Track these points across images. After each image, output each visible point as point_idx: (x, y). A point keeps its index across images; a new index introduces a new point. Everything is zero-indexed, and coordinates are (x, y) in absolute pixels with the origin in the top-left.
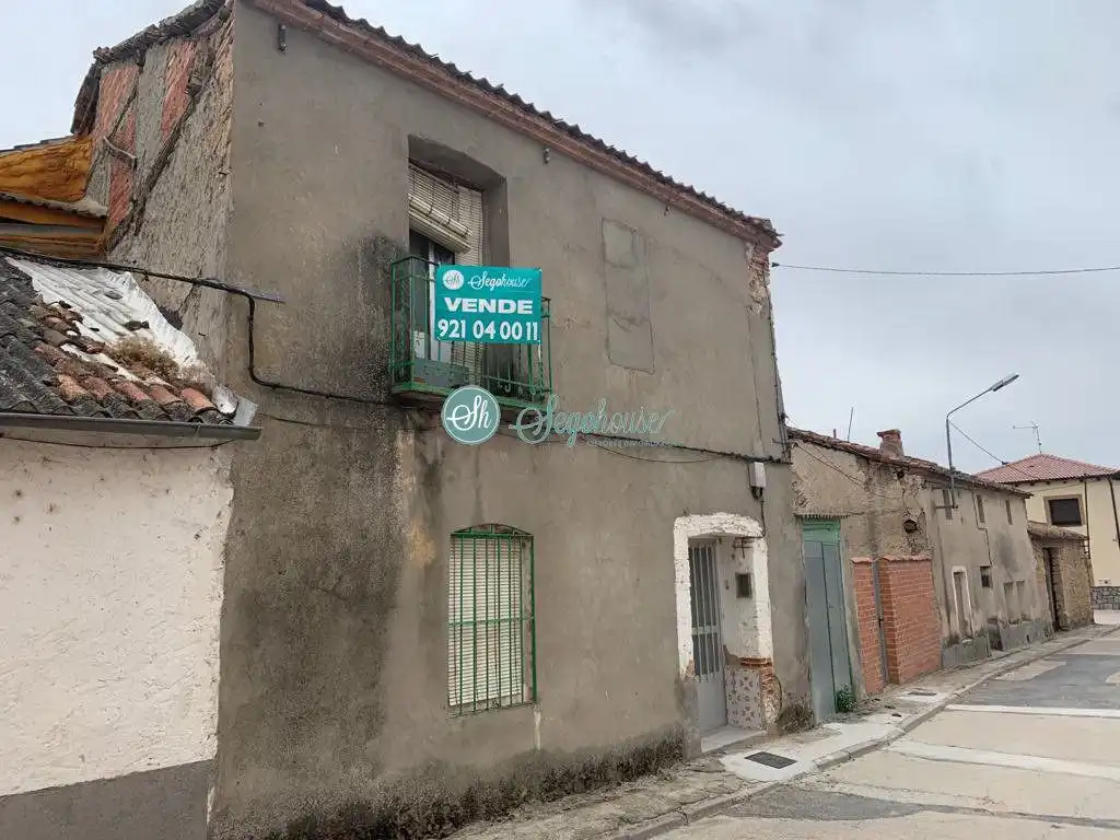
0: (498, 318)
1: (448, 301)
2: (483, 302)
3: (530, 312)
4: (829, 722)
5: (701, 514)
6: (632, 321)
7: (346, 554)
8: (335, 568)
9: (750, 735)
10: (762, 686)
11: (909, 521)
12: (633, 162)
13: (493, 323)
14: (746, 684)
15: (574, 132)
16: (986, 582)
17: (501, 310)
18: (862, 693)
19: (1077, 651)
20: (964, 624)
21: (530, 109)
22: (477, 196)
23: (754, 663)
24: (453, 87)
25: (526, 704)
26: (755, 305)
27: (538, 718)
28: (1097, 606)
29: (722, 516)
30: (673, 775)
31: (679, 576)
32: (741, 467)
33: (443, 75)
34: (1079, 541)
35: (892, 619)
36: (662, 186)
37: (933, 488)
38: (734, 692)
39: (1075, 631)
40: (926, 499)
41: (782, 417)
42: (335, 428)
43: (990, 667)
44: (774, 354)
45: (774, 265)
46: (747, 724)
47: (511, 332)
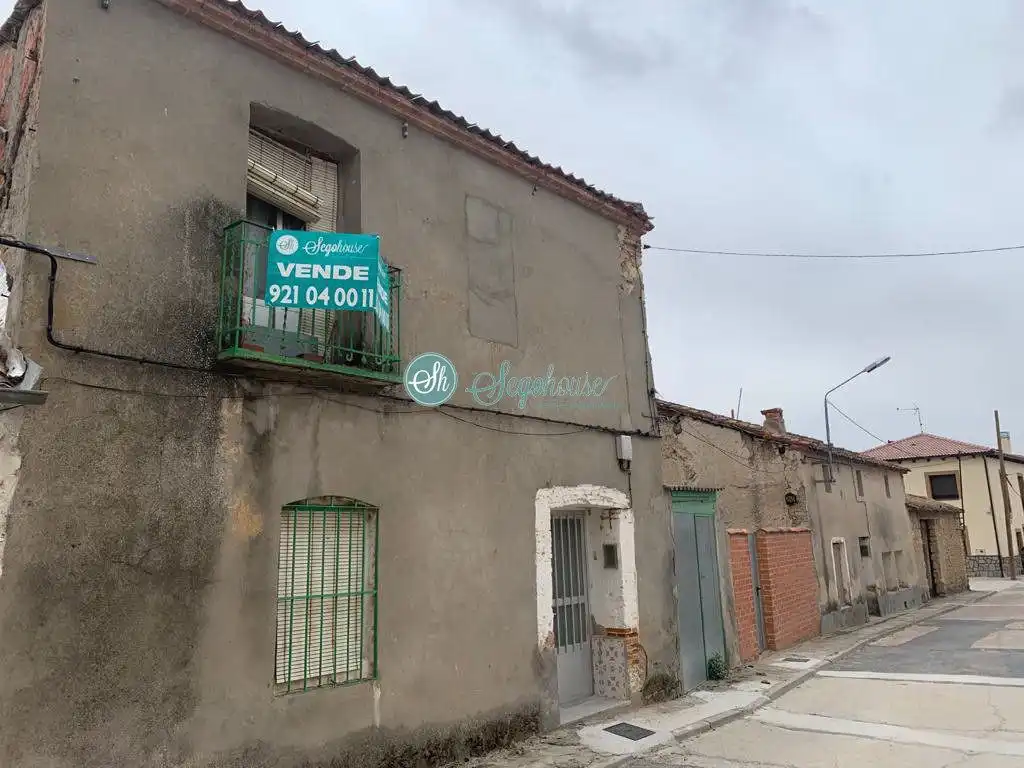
0: (332, 284)
1: (280, 265)
2: (317, 268)
3: (367, 279)
4: (698, 690)
5: (565, 486)
6: (494, 295)
7: (155, 527)
8: (143, 542)
9: (612, 705)
10: (626, 655)
11: (790, 494)
12: (497, 141)
13: (327, 289)
14: (612, 654)
15: (434, 107)
16: (864, 551)
17: (336, 276)
18: (737, 659)
19: (949, 616)
20: (843, 591)
21: (385, 83)
22: (332, 168)
23: (621, 633)
24: (301, 56)
25: (366, 680)
26: (626, 286)
27: (378, 693)
28: (973, 574)
29: (588, 488)
30: (526, 748)
31: (540, 546)
32: (608, 439)
33: (290, 44)
34: (956, 513)
35: (768, 588)
36: (529, 166)
37: (813, 464)
38: (600, 662)
39: (950, 597)
40: (807, 473)
41: (652, 392)
42: (147, 395)
43: (867, 632)
44: (644, 332)
45: (646, 247)
46: (613, 693)
47: (346, 299)
